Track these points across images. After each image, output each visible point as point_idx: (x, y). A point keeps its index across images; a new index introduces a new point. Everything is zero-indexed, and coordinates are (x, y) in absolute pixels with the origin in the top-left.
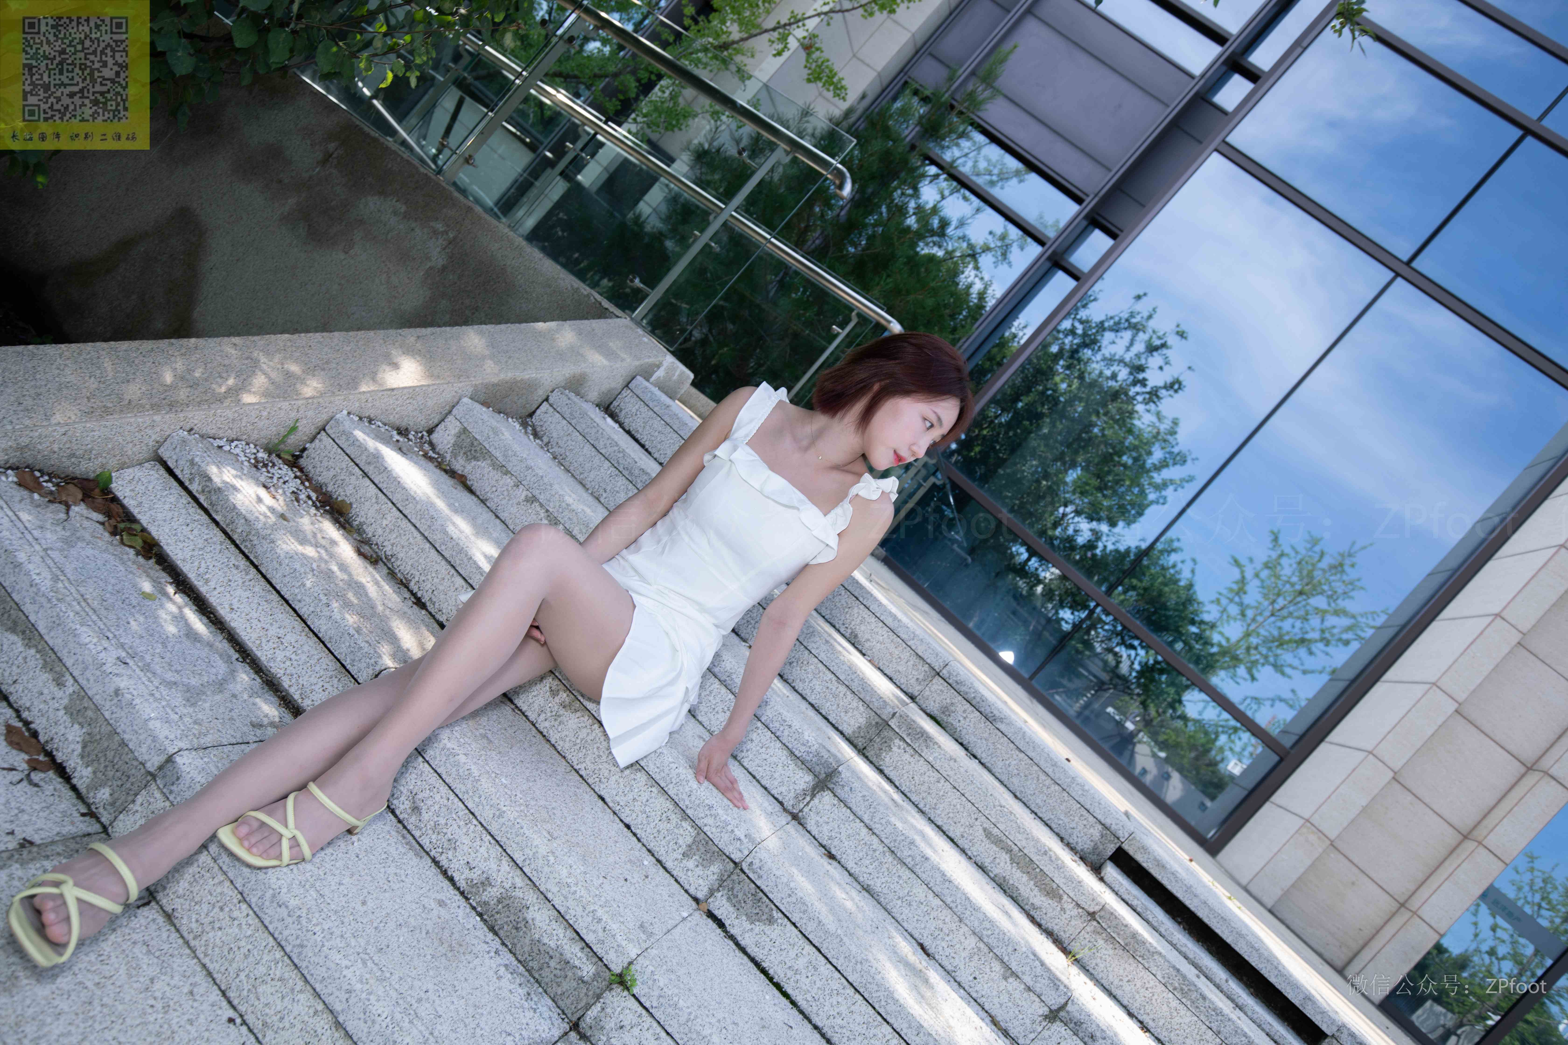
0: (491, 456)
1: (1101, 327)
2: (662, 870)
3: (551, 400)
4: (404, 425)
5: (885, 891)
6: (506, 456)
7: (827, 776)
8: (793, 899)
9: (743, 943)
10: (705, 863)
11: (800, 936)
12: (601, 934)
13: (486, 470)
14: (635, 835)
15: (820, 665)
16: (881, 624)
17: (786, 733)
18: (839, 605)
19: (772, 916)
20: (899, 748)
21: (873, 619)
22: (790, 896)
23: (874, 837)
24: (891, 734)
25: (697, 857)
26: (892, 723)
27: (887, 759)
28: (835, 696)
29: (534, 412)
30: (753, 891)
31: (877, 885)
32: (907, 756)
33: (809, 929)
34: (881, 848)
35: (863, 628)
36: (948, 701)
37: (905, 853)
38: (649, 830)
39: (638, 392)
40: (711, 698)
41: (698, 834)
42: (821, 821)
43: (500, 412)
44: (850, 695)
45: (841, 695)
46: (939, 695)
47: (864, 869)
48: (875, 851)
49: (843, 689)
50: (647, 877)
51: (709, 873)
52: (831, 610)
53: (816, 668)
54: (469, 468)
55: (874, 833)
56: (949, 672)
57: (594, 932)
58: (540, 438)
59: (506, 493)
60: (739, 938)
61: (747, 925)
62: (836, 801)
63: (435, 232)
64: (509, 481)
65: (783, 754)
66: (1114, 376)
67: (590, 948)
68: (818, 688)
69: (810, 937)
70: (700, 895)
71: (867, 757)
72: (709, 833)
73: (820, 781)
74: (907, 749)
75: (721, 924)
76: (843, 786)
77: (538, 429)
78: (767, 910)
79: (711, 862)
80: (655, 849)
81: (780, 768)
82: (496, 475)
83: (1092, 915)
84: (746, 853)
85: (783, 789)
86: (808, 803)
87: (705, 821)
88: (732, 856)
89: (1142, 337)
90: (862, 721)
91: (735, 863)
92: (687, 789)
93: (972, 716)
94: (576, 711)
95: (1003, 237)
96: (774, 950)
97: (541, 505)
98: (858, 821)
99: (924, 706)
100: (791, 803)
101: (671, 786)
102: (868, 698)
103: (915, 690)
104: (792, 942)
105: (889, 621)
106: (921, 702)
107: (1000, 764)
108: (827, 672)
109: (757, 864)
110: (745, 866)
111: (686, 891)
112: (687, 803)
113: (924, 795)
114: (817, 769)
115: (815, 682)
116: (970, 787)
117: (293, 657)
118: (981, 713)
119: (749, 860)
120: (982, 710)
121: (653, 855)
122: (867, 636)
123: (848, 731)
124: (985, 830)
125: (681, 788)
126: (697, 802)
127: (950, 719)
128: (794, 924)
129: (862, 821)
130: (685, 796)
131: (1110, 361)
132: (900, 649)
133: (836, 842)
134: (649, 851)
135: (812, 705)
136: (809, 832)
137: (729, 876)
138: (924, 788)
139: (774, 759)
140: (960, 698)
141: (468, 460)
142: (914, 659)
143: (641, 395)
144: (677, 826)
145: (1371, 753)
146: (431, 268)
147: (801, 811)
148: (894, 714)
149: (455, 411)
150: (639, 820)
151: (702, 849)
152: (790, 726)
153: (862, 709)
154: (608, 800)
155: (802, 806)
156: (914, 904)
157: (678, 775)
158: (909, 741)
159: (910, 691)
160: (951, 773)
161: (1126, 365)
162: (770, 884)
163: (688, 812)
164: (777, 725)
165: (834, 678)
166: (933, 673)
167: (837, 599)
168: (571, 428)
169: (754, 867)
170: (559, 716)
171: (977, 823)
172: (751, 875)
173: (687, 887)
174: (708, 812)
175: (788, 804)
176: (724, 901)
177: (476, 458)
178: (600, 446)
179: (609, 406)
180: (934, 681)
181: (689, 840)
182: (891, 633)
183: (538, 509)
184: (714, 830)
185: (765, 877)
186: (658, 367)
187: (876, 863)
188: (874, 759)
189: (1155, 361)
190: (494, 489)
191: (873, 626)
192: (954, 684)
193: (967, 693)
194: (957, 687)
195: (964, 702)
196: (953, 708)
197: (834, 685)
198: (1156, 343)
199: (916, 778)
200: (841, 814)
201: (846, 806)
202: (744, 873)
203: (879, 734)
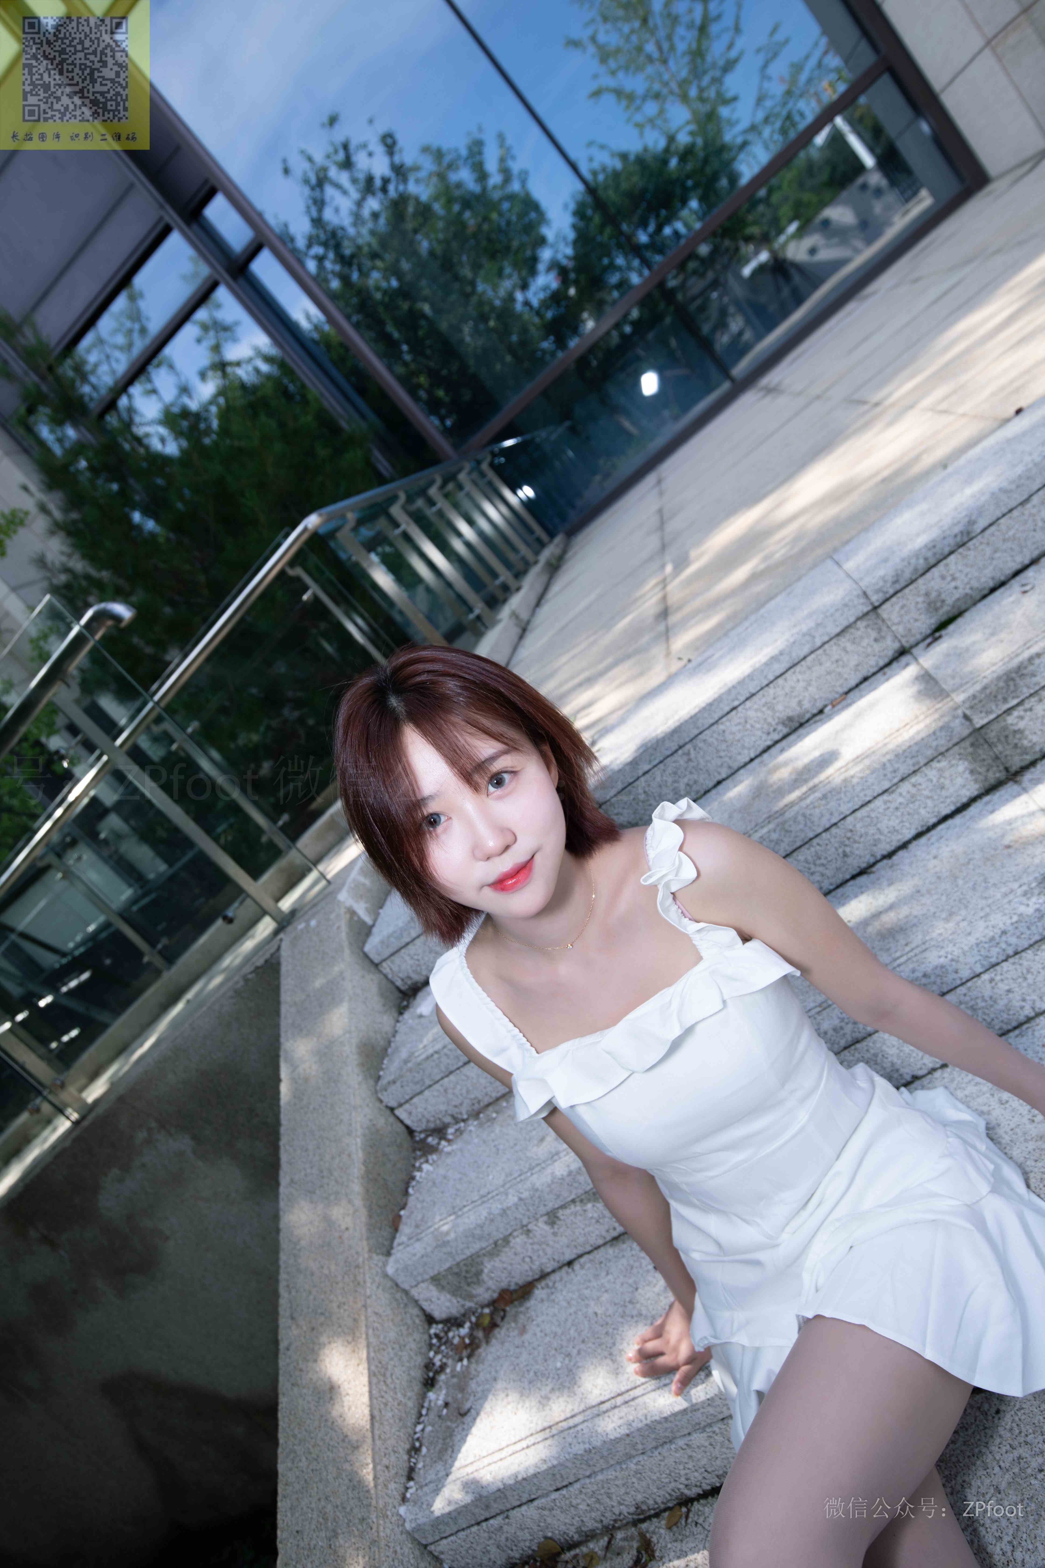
0: (477, 1255)
1: (317, 222)
3: (393, 1104)
6: (481, 1238)
13: (498, 1264)
16: (780, 681)
18: (738, 736)
20: (1022, 718)
21: (771, 691)
24: (996, 726)
26: (979, 722)
27: (1035, 738)
29: (407, 1127)
32: (1039, 709)
35: (780, 707)
36: (920, 599)
39: (387, 953)
43: (406, 1193)
44: (918, 778)
46: (907, 612)
49: (905, 787)
52: (743, 747)
54: (490, 1284)
56: (878, 591)
58: (446, 1126)
59: (536, 1247)
63: (148, 1141)
64: (519, 1241)
66: (375, 215)
71: (1023, 769)
74: (1027, 705)
77: (432, 1125)
82: (507, 1255)
89: (333, 172)
90: (962, 766)
93: (952, 567)
95: (206, 329)
97: (563, 1207)
99: (919, 637)
102: (930, 753)
103: (890, 646)
105: (778, 668)
106: (912, 640)
118: (951, 553)
120: (947, 550)
122: (794, 703)
123: (974, 788)
127: (950, 601)
131: (357, 218)
132: (824, 658)
135: (920, 835)
140: (921, 581)
141: (479, 1282)
142: (844, 641)
143: (391, 950)
148: (966, 717)
149: (405, 1286)
153: (943, 764)
158: (1015, 702)
159: (890, 654)
161: (363, 199)
165: (886, 796)
166: (872, 616)
167: (729, 737)
168: (437, 1086)
177: (479, 1273)
179: (400, 991)
180: (885, 615)
182: (798, 668)
183: (567, 1212)
186: (352, 913)
188: (1028, 758)
189: (361, 161)
190: (527, 1260)
191: (780, 692)
192: (898, 587)
193: (916, 570)
194: (903, 583)
195: (928, 576)
196: (933, 595)
197: (896, 799)
198: (341, 156)
203: (991, 745)
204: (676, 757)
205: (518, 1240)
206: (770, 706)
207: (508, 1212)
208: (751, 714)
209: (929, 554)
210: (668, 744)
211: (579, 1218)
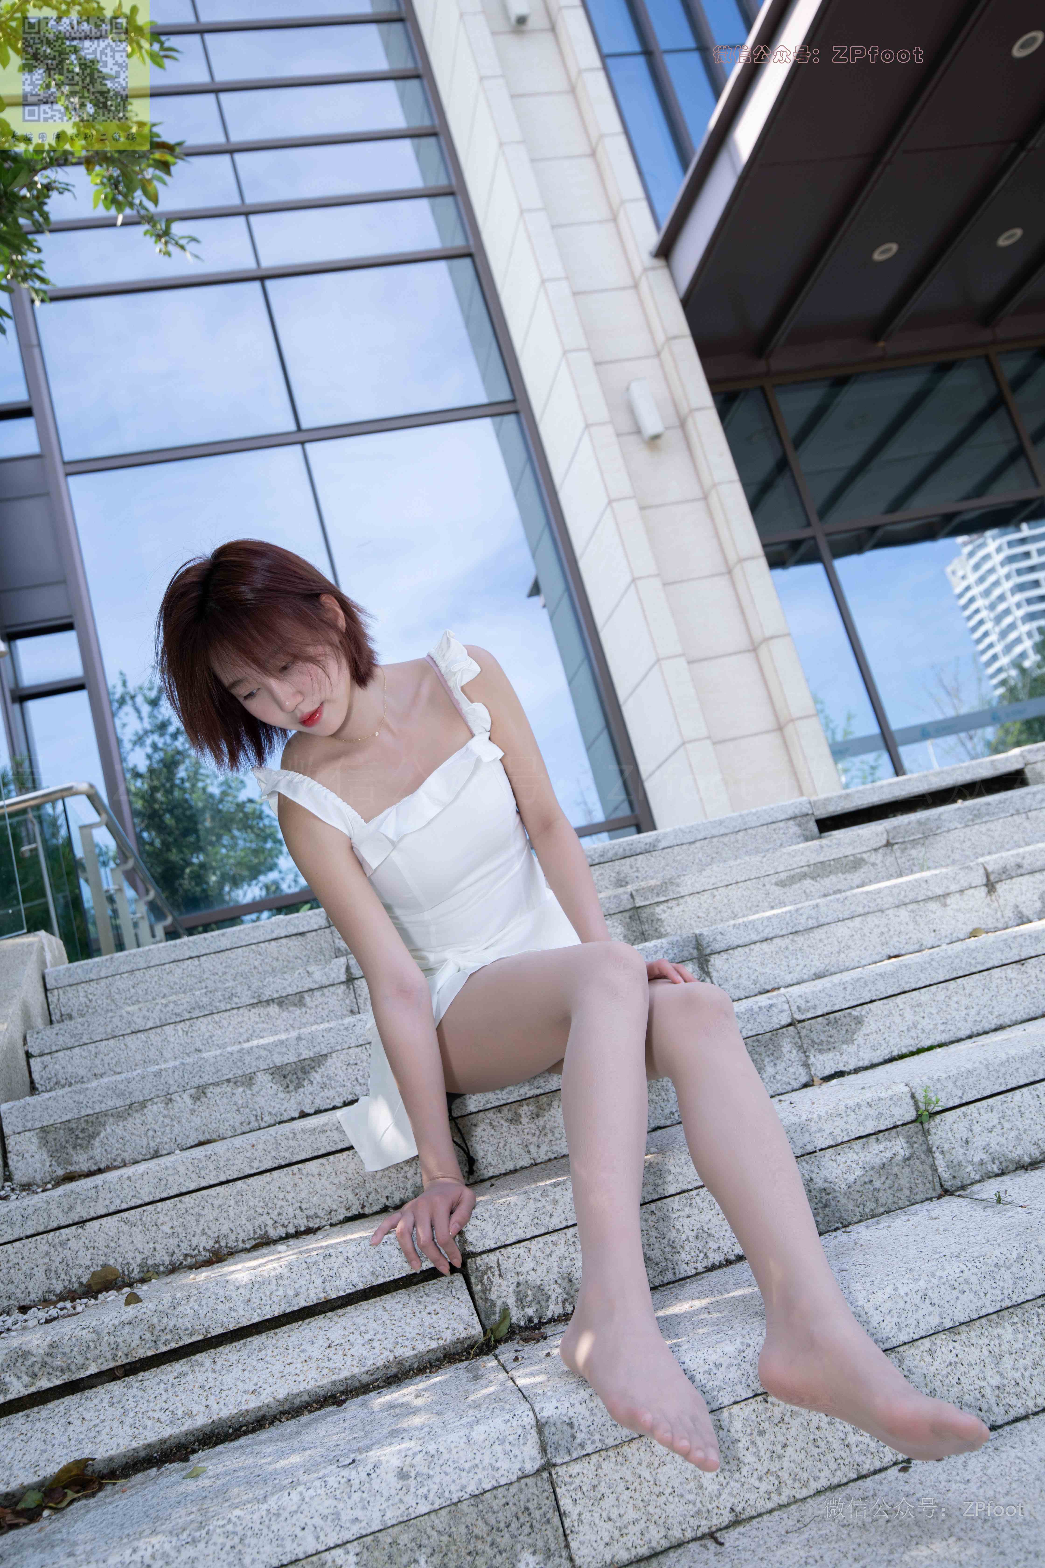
0: (105, 1114)
3: (34, 1050)
5: (827, 961)
6: (120, 1095)
7: (698, 949)
8: (850, 987)
9: (866, 1063)
10: (775, 1054)
11: (885, 1001)
13: (119, 1131)
19: (856, 1018)
20: (664, 912)
22: (845, 988)
23: (775, 941)
24: (648, 910)
25: (767, 1060)
26: (639, 903)
30: (825, 1022)
31: (818, 965)
32: (677, 910)
33: (882, 989)
34: (787, 941)
37: (803, 921)
39: (66, 982)
42: (735, 981)
47: (798, 968)
48: (787, 948)
51: (787, 1056)
54: (96, 1149)
55: (771, 939)
60: (861, 1064)
61: (852, 1048)
62: (724, 956)
64: (153, 1109)
67: (880, 1132)
69: (890, 993)
70: (804, 1079)
72: (751, 1033)
73: (698, 959)
74: (670, 904)
75: (840, 1074)
76: (715, 939)
78: (848, 1019)
79: (779, 1047)
82: (134, 1121)
83: (888, 844)
84: (786, 1007)
88: (783, 1023)
90: (620, 930)
91: (790, 1025)
93: (639, 863)
94: (550, 1105)
96: (886, 1035)
97: (216, 1084)
98: (753, 946)
104: (886, 1012)
109: (801, 1002)
110: (798, 1017)
111: (795, 1090)
114: (686, 954)
118: (641, 853)
119: (794, 1008)
120: (639, 851)
124: (776, 884)
128: (872, 1001)
129: (755, 943)
133: (762, 980)
137: (800, 1038)
138: (712, 914)
141: (86, 1146)
143: (72, 981)
145: (684, 744)
148: (632, 896)
149: (8, 1130)
151: (762, 1049)
154: (663, 1123)
156: (850, 943)
158: (663, 899)
160: (713, 880)
162: (826, 1000)
169: (803, 1007)
170: (544, 1127)
171: (768, 886)
172: (809, 1015)
173: (789, 1088)
176: (820, 1057)
177: (92, 1136)
178: (140, 1023)
183: (218, 1090)
184: (749, 1026)
185: (817, 1002)
187: (799, 954)
190: (151, 1133)
199: (700, 914)
200: (739, 959)
201: (733, 949)
202: (804, 1021)
203: (641, 923)
205: (155, 1106)
207: (163, 1073)
211: (225, 1100)
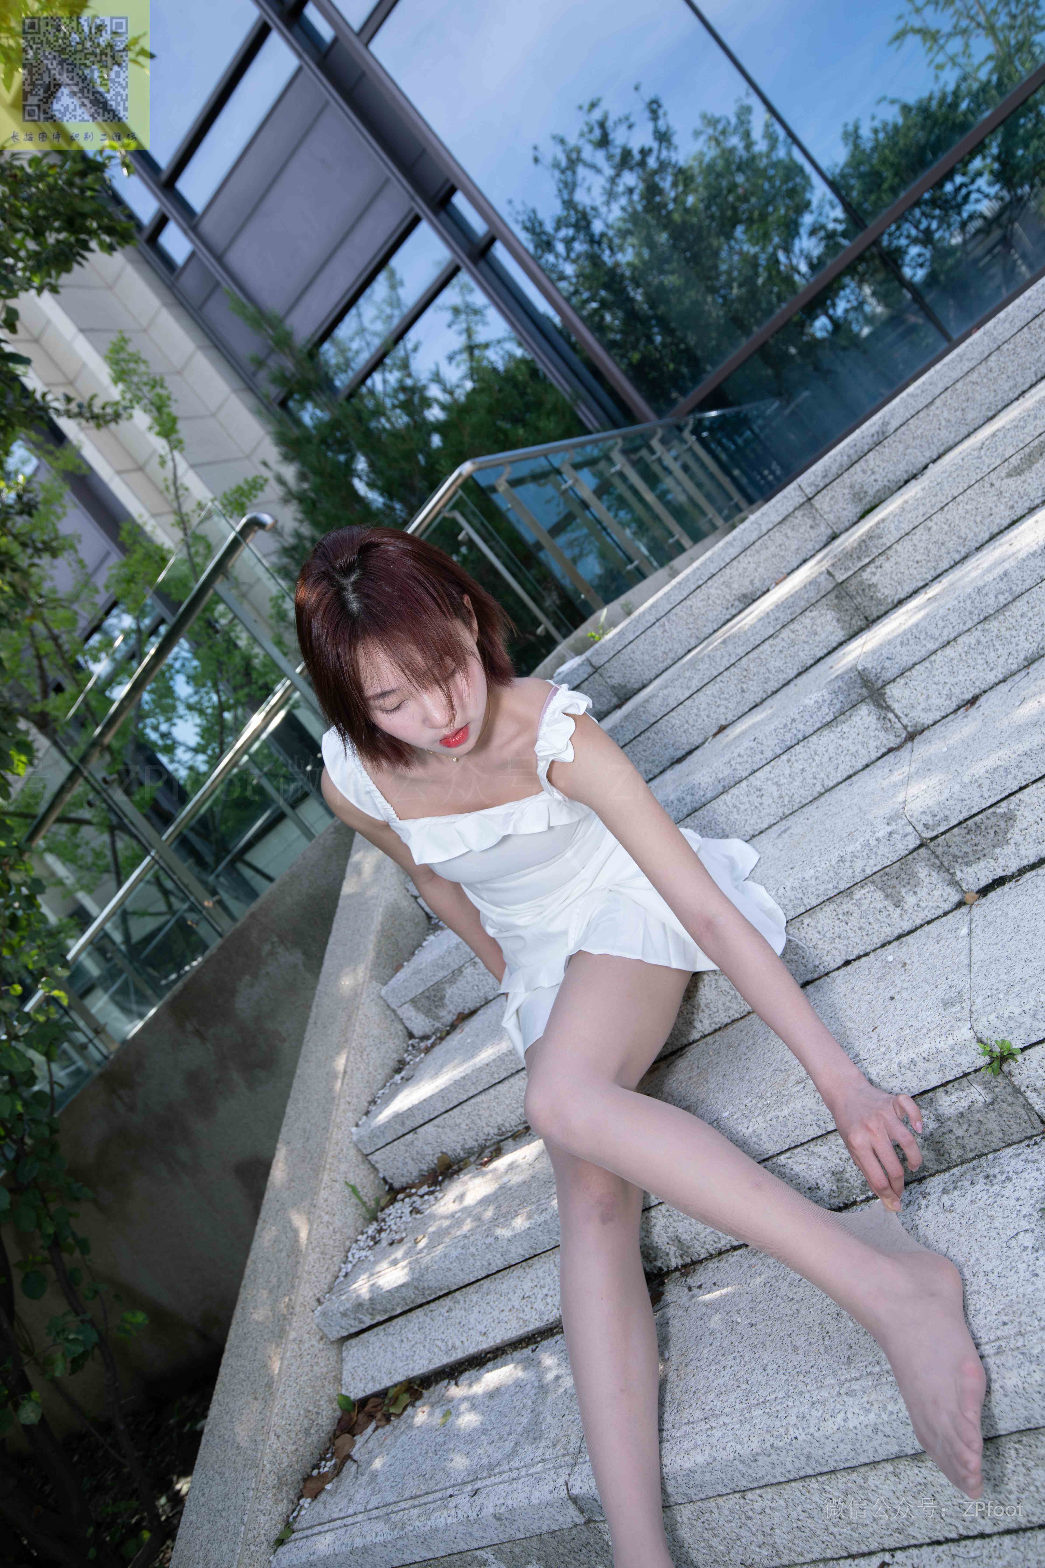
0: (441, 982)
2: (909, 938)
4: (392, 1064)
5: (1038, 638)
6: (443, 968)
7: (866, 686)
8: (986, 782)
10: (913, 883)
12: (931, 1065)
13: (456, 990)
14: (859, 957)
15: (751, 656)
16: (735, 563)
17: (801, 727)
18: (703, 611)
19: (1004, 815)
20: (874, 574)
21: (727, 571)
22: (980, 786)
23: (960, 640)
24: (854, 581)
25: (903, 890)
26: (840, 577)
27: (887, 592)
28: (793, 644)
30: (963, 831)
31: (1027, 647)
32: (887, 566)
34: (977, 633)
35: (735, 586)
36: (846, 491)
37: (991, 602)
38: (857, 940)
40: (742, 807)
41: (873, 882)
42: (923, 705)
43: (413, 954)
44: (795, 626)
45: (793, 636)
46: (836, 502)
47: (1001, 661)
48: (979, 642)
49: (785, 633)
50: (905, 964)
51: (927, 880)
52: (707, 620)
53: (754, 660)
54: (451, 1007)
55: (955, 640)
56: (810, 485)
57: (927, 1072)
59: (481, 977)
61: (1009, 849)
62: (902, 681)
63: (271, 953)
65: (827, 736)
66: (630, 191)
67: (948, 1083)
68: (779, 663)
70: (955, 898)
71: (879, 618)
72: (875, 869)
73: (871, 697)
74: (877, 563)
75: (999, 882)
78: (994, 819)
79: (914, 875)
80: (883, 938)
81: (844, 743)
82: (461, 983)
84: (910, 829)
85: (873, 744)
86: (897, 716)
87: (858, 870)
88: (911, 847)
89: (588, 153)
90: (830, 615)
91: (921, 846)
92: (813, 882)
93: (872, 463)
95: (456, 311)
98: (933, 658)
99: (847, 524)
100: (892, 738)
101: (806, 901)
102: (803, 604)
103: (824, 532)
106: (842, 527)
107: (944, 433)
108: (761, 648)
109: (927, 818)
110: (927, 834)
111: (946, 914)
112: (830, 886)
113: (943, 550)
114: (854, 697)
115: (771, 666)
116: (946, 487)
117: (545, 1291)
118: (870, 450)
119: (920, 828)
120: (866, 448)
121: (890, 943)
122: (746, 582)
123: (840, 635)
124: (1009, 475)
125: (810, 890)
126: (832, 874)
127: (871, 492)
128: (1021, 788)
129: (935, 652)
130: (822, 888)
131: (611, 195)
132: (769, 543)
133: (956, 690)
134: (883, 946)
135: (799, 674)
136: (935, 723)
137: (937, 857)
138: (934, 551)
139: (831, 748)
140: (845, 475)
141: (443, 1006)
142: (786, 528)
144: (859, 905)
146: (305, 965)
147: (905, 727)
148: (829, 573)
149: (393, 1006)
150: (841, 947)
151: (894, 881)
152: (793, 720)
153: (815, 613)
155: (899, 725)
157: (793, 889)
158: (867, 560)
159: (824, 539)
160: (921, 510)
161: (618, 175)
162: (958, 807)
163: (842, 887)
164: (788, 736)
165: (771, 641)
166: (807, 506)
169: (931, 822)
171: (997, 484)
172: (942, 829)
173: (940, 912)
174: (848, 864)
175: (893, 741)
176: (969, 870)
177: (442, 998)
180: (818, 506)
181: (879, 895)
182: (748, 552)
184: (872, 862)
185: (948, 813)
187: (997, 643)
188: (883, 609)
189: (619, 137)
190: (475, 987)
191: (735, 573)
192: (827, 481)
193: (841, 465)
194: (831, 478)
195: (852, 470)
196: (857, 487)
197: (779, 643)
198: (597, 133)
199: (918, 558)
200: (920, 678)
201: (910, 669)
202: (936, 837)
203: (852, 597)
204: (654, 628)
206: (728, 585)
208: (713, 591)
209: (852, 452)
210: (648, 617)
